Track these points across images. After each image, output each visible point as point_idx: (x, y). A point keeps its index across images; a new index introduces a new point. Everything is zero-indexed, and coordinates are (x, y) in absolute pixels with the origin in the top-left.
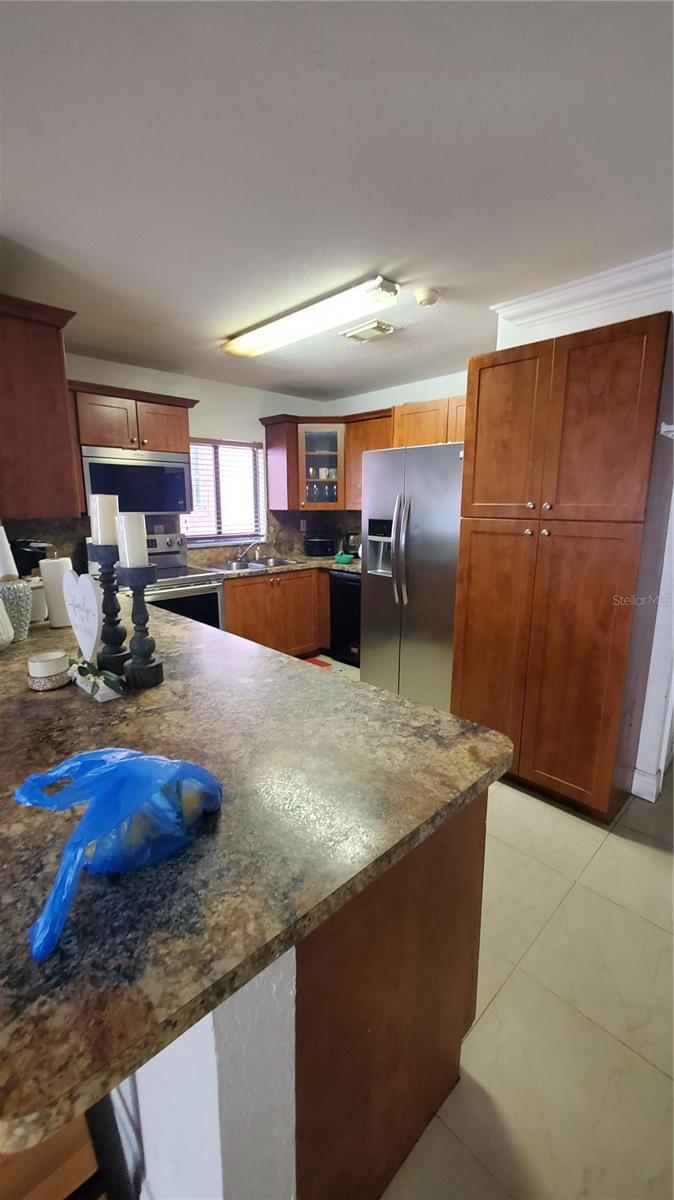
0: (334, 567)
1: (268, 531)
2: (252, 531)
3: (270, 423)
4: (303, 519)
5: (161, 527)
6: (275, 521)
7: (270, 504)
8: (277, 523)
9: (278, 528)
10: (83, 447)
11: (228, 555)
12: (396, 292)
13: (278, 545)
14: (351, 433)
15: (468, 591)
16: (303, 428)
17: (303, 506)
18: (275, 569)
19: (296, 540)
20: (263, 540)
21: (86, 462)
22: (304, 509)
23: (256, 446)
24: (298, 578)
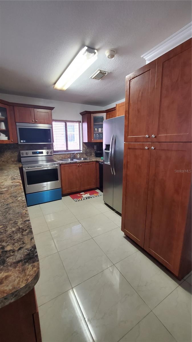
0: (100, 161)
1: (83, 149)
2: (79, 149)
3: (83, 114)
4: (95, 145)
5: (46, 148)
6: (85, 146)
7: (84, 140)
8: (86, 146)
9: (86, 148)
10: (17, 123)
11: (69, 156)
12: (95, 53)
13: (86, 153)
14: (108, 116)
15: (127, 172)
16: (93, 115)
17: (93, 141)
18: (83, 161)
19: (93, 152)
20: (81, 152)
21: (18, 128)
22: (93, 142)
23: (79, 122)
24: (88, 164)
